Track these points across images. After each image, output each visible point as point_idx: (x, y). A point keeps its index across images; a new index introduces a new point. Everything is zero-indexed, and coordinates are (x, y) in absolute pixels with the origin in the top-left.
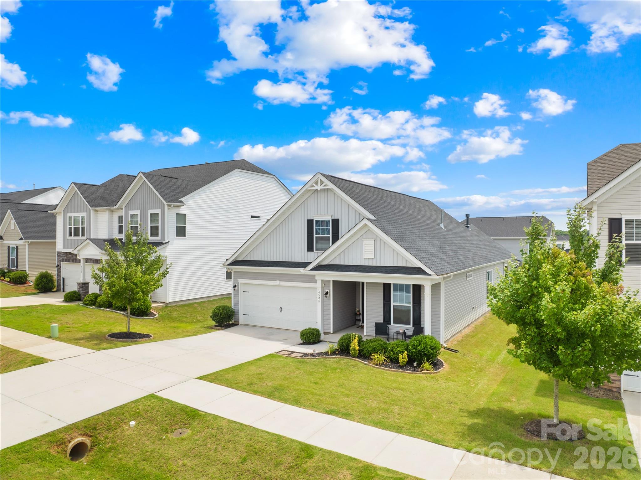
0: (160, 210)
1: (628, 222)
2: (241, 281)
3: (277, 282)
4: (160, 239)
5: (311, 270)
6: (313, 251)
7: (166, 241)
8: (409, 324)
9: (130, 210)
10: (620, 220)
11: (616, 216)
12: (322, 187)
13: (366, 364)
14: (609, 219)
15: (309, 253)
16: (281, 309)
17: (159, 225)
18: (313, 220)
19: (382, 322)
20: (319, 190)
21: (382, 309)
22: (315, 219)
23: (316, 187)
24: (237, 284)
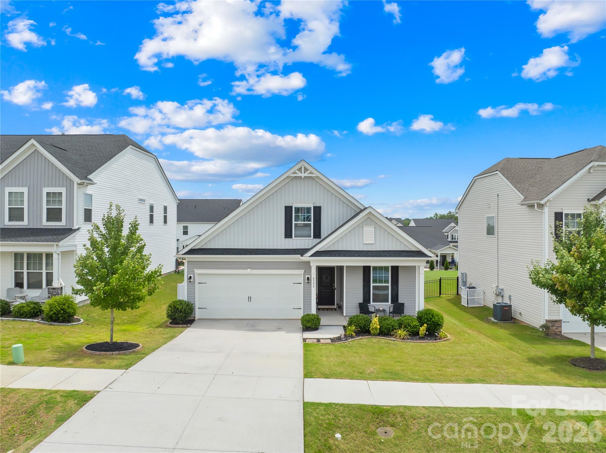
0: (65, 188)
1: (567, 215)
2: (197, 271)
3: (249, 271)
4: (65, 224)
5: (310, 256)
6: (292, 237)
7: (77, 227)
8: (388, 302)
9: (8, 186)
10: (562, 213)
11: (559, 211)
12: (306, 174)
13: (394, 340)
14: (555, 212)
15: (287, 240)
16: (250, 298)
17: (64, 207)
18: (292, 207)
19: (362, 302)
20: (303, 177)
21: (362, 290)
22: (294, 206)
23: (299, 174)
24: (192, 276)
